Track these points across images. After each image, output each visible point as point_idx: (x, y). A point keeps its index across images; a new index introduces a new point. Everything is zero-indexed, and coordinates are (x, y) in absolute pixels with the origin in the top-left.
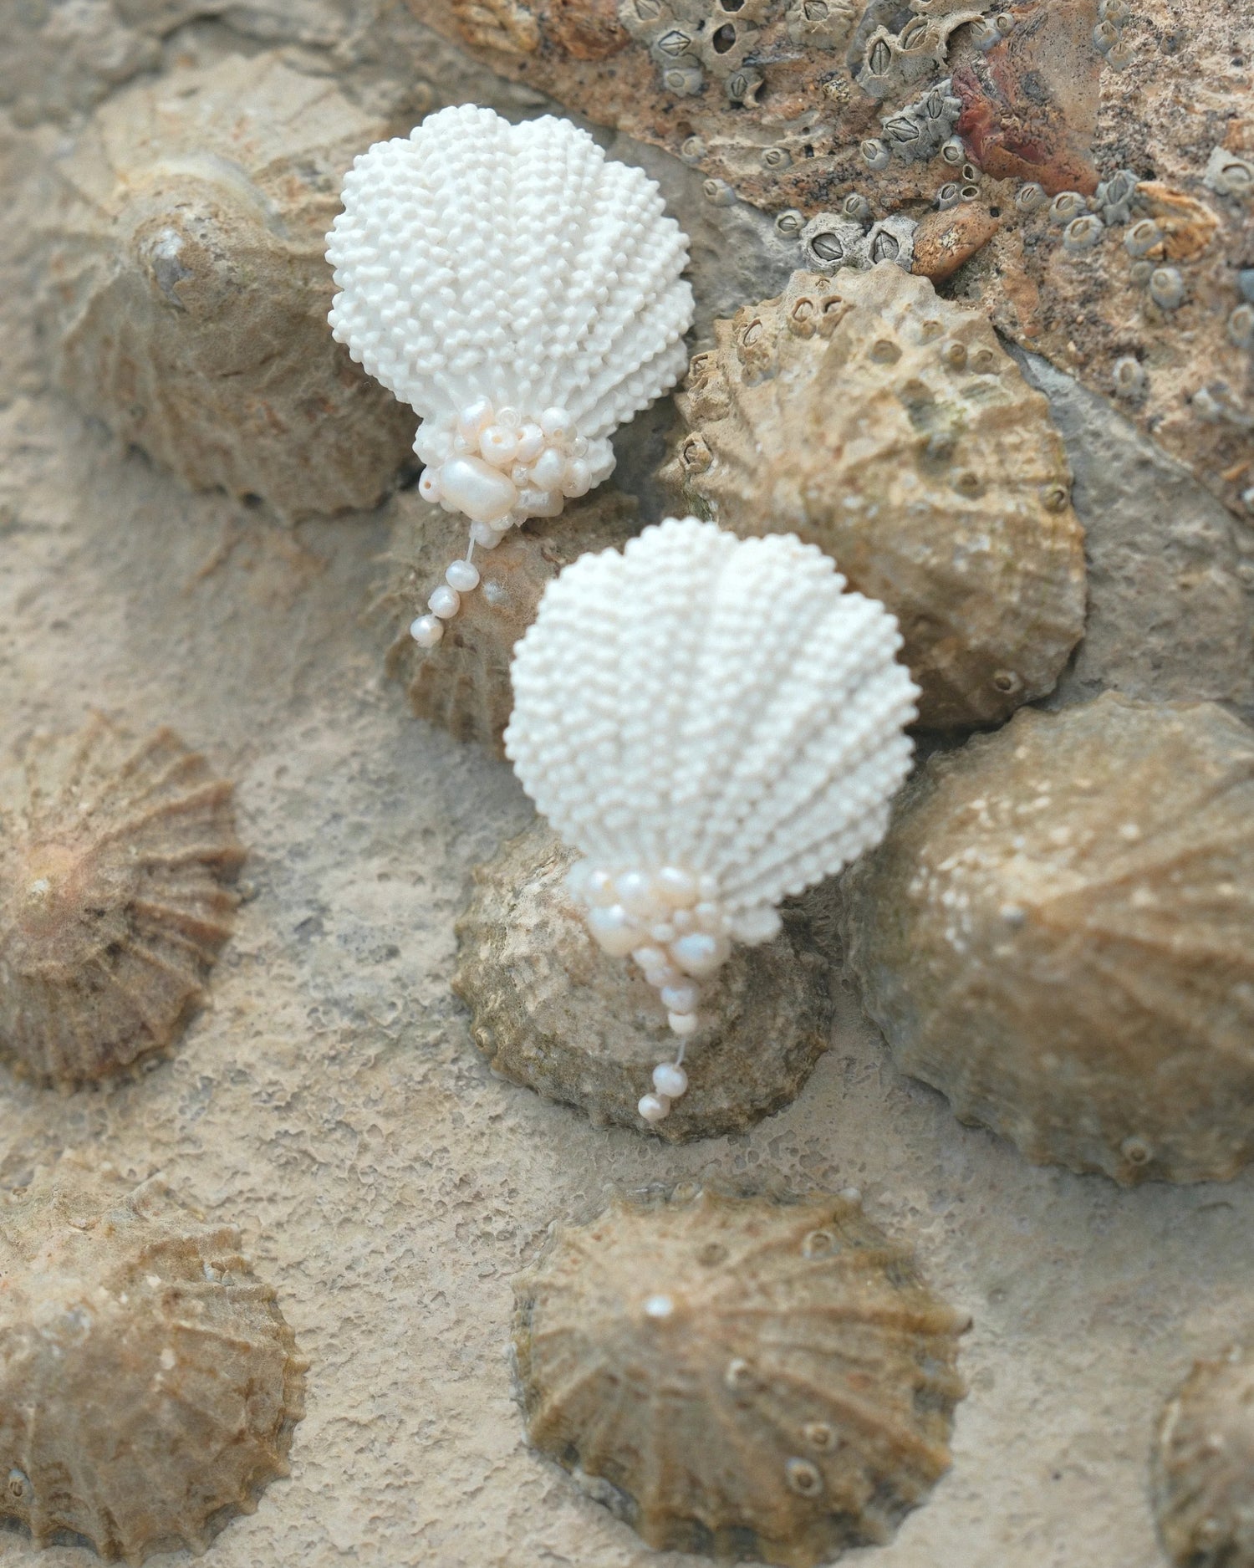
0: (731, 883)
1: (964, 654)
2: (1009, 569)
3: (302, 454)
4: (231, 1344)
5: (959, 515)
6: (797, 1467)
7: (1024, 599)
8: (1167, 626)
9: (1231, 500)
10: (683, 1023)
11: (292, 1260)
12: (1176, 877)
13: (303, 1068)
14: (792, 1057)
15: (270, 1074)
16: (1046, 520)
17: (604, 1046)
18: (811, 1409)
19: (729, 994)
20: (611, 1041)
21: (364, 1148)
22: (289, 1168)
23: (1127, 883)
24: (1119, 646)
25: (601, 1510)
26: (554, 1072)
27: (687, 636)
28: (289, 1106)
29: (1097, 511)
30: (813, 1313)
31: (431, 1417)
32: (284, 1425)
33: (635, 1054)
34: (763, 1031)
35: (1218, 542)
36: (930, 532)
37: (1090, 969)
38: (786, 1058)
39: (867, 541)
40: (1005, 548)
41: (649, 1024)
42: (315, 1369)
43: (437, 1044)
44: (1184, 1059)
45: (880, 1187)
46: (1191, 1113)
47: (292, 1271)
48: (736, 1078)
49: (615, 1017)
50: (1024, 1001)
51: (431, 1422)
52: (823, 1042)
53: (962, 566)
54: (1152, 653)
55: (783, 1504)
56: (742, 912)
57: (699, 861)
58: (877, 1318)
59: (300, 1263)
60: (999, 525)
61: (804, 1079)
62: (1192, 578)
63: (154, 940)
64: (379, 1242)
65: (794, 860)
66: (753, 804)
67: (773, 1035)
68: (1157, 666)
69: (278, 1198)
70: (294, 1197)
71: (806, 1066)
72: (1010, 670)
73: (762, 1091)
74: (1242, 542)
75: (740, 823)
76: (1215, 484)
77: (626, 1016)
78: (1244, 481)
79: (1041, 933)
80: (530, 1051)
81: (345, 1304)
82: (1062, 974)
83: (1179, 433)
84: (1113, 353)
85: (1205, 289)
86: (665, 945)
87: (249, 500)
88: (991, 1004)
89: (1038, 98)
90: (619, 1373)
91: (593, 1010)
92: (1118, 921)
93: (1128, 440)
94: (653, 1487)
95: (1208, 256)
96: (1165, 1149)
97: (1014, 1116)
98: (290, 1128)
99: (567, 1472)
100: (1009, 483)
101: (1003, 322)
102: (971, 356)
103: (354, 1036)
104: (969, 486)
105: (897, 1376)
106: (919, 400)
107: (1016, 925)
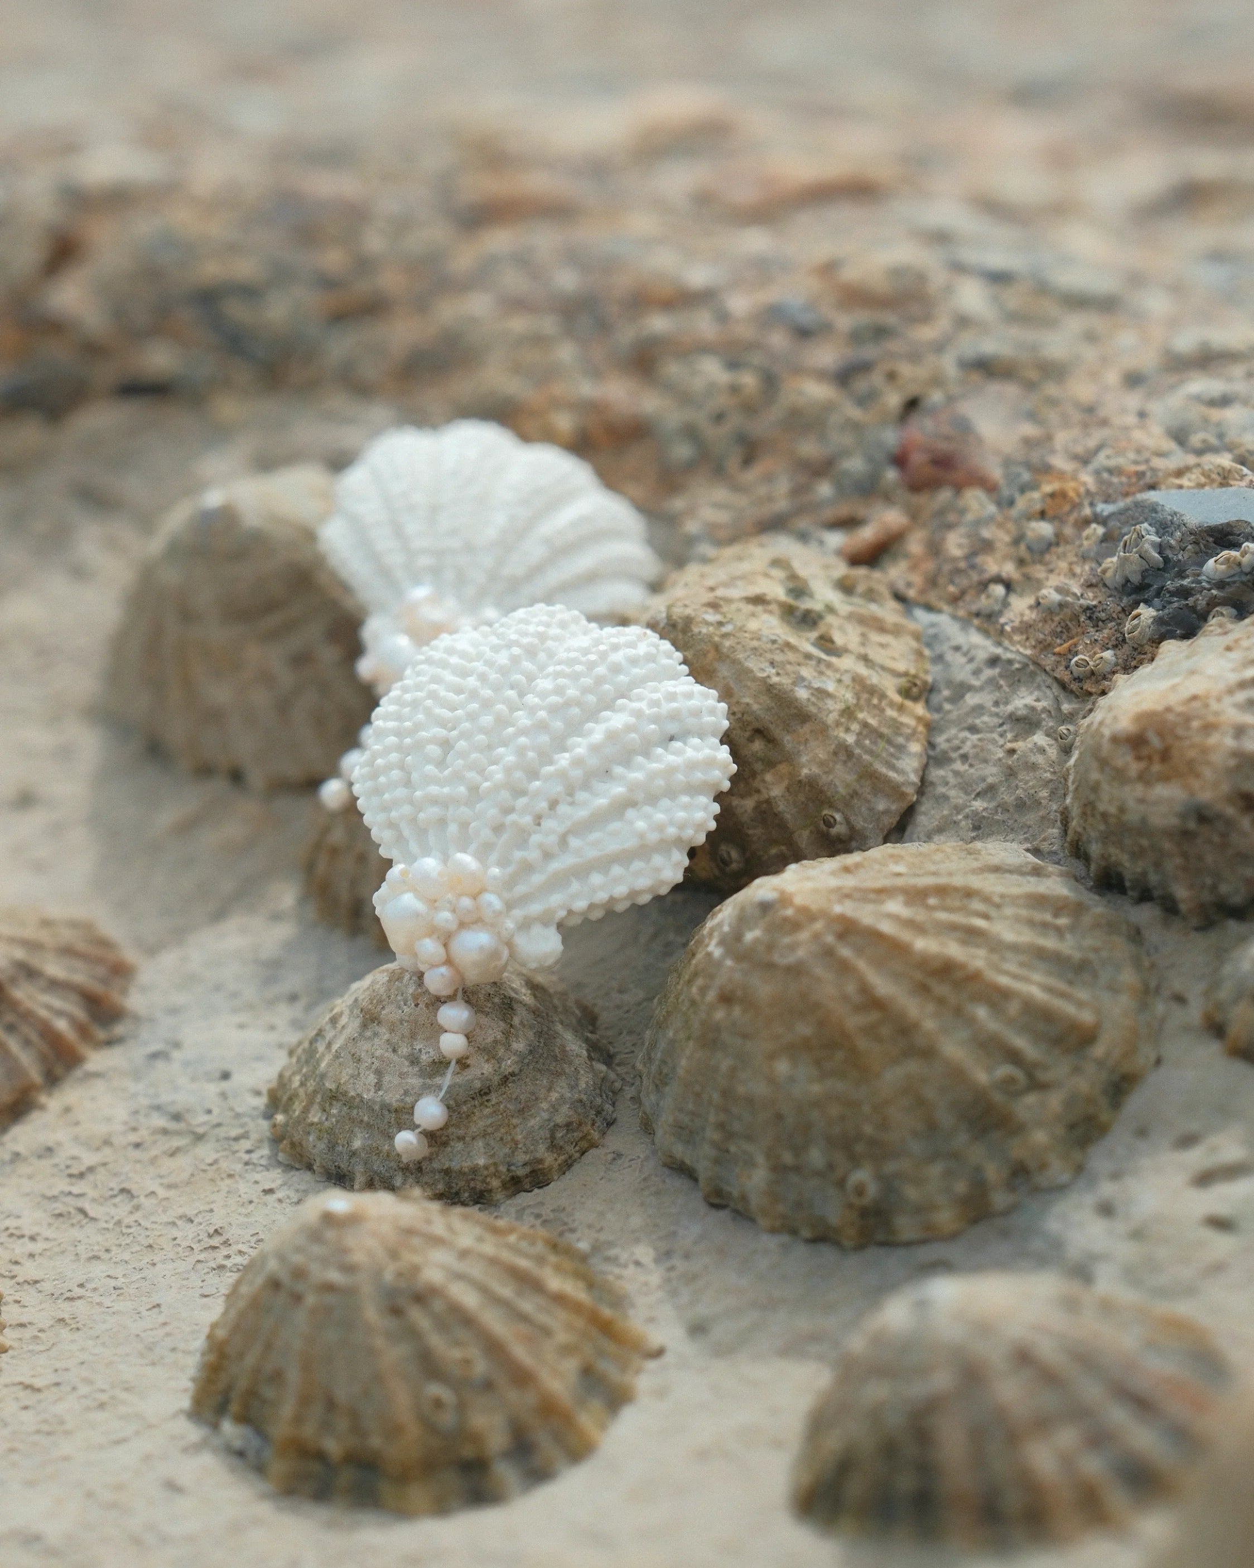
0: (521, 889)
1: (796, 785)
2: (848, 713)
3: (283, 707)
5: (808, 656)
6: (436, 1390)
7: (858, 743)
8: (990, 790)
9: (1061, 673)
10: (452, 1043)
11: (29, 1278)
12: (932, 901)
13: (107, 1151)
14: (559, 1135)
15: (75, 1151)
16: (897, 698)
17: (378, 1086)
18: (462, 1335)
19: (508, 1047)
20: (387, 1078)
21: (137, 1208)
22: (61, 1219)
23: (883, 893)
24: (946, 812)
25: (235, 1460)
26: (330, 1132)
27: (527, 665)
28: (81, 1175)
29: (947, 706)
30: (493, 1262)
31: (104, 1387)
33: (406, 1093)
34: (535, 1098)
35: (1044, 710)
36: (779, 657)
37: (828, 953)
38: (552, 1133)
39: (717, 647)
40: (849, 696)
41: (425, 1059)
42: (10, 1352)
43: (236, 1139)
44: (913, 1067)
45: (610, 1244)
46: (916, 1135)
47: (26, 1287)
48: (498, 1135)
49: (394, 1051)
50: (764, 989)
51: (103, 1391)
52: (596, 1135)
53: (802, 694)
54: (975, 816)
55: (413, 1431)
56: (525, 925)
57: (494, 857)
58: (560, 1299)
59: (36, 1282)
60: (847, 679)
61: (567, 1165)
62: (1020, 745)
63: (11, 1030)
64: (119, 1272)
65: (581, 872)
66: (553, 804)
67: (544, 1105)
68: (976, 828)
69: (38, 1238)
70: (55, 1240)
71: (570, 1149)
72: (838, 810)
73: (521, 1157)
74: (1066, 707)
75: (538, 820)
76: (1048, 661)
77: (404, 1050)
78: (1072, 652)
79: (789, 912)
80: (315, 1116)
81: (65, 1309)
82: (801, 953)
83: (1025, 628)
84: (984, 586)
85: (1068, 531)
86: (446, 940)
87: (236, 776)
88: (737, 1011)
89: (964, 428)
90: (285, 1278)
91: (377, 1047)
92: (866, 915)
93: (982, 645)
94: (287, 1410)
95: (1076, 506)
96: (888, 1184)
97: (750, 1163)
98: (76, 1190)
99: (215, 1426)
100: (865, 659)
101: (901, 586)
102: (861, 588)
103: (165, 1132)
104: (825, 642)
105: (566, 1350)
106: (799, 589)
107: (765, 907)
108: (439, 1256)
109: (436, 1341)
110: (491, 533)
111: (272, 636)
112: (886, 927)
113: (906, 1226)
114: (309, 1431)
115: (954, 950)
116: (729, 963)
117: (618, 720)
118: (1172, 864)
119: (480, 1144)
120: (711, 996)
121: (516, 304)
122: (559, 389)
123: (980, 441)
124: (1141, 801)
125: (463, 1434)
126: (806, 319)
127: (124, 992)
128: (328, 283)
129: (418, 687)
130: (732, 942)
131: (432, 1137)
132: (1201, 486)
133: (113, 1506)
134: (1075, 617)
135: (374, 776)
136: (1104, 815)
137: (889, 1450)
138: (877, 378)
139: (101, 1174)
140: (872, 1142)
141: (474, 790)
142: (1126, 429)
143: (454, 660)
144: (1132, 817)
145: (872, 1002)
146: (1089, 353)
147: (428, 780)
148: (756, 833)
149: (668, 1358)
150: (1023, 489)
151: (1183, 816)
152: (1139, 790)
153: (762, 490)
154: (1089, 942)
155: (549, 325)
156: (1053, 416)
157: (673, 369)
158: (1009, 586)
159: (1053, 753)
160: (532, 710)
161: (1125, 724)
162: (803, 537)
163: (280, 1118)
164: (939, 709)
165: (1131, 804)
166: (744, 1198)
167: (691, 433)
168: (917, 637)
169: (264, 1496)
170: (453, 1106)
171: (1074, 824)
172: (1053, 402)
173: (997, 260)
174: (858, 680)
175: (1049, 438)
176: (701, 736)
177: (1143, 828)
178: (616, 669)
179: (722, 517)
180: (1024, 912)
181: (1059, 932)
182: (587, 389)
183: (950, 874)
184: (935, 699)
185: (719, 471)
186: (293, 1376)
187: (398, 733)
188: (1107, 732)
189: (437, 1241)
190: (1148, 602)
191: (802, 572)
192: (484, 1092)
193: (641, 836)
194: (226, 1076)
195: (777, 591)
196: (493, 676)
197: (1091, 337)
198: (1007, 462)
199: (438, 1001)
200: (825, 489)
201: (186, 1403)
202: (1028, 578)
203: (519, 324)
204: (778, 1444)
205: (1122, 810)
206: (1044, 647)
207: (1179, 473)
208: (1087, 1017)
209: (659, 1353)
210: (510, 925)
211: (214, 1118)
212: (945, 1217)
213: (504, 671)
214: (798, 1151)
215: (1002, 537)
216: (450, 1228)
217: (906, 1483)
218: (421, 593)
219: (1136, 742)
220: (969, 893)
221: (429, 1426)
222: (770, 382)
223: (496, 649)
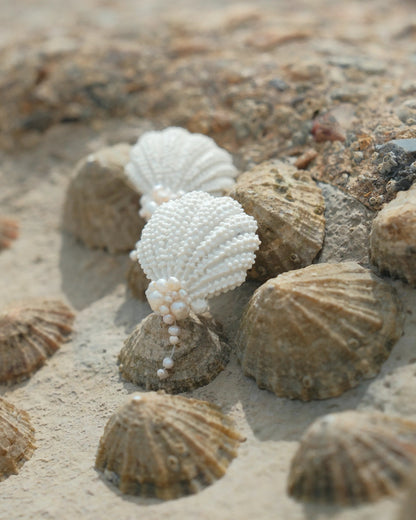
0: (192, 288)
1: (282, 246)
2: (297, 221)
3: (118, 226)
4: (12, 426)
5: (283, 203)
6: (172, 458)
7: (301, 230)
8: (345, 245)
9: (367, 203)
10: (173, 339)
11: (43, 423)
12: (325, 285)
13: (67, 379)
14: (211, 367)
15: (57, 379)
16: (314, 215)
17: (151, 354)
18: (179, 439)
19: (192, 339)
20: (154, 352)
21: (77, 398)
22: (53, 403)
23: (309, 283)
24: (332, 252)
25: (109, 483)
26: (137, 370)
27: (191, 212)
28: (59, 388)
29: (331, 216)
30: (189, 413)
31: (67, 460)
32: (21, 459)
33: (160, 356)
34: (202, 356)
35: (362, 216)
36: (273, 204)
37: (292, 305)
38: (208, 367)
39: (253, 202)
40: (298, 215)
41: (165, 345)
42: (39, 449)
43: (109, 373)
44: (321, 341)
45: (228, 404)
46: (323, 363)
47: (43, 426)
48: (191, 369)
49: (156, 342)
50: (272, 318)
52: (223, 366)
53: (282, 215)
54: (341, 253)
55: (165, 472)
56: (194, 299)
57: (183, 277)
58: (211, 425)
59: (46, 425)
60: (297, 209)
61: (214, 377)
62: (354, 228)
63: (35, 340)
64: (72, 420)
65: (212, 281)
66: (201, 259)
67: (205, 358)
68: (342, 257)
69: (46, 409)
70: (51, 410)
72: (296, 253)
73: (199, 375)
74: (369, 215)
75: (196, 264)
76: (362, 199)
77: (159, 342)
78: (370, 196)
79: (278, 292)
80: (132, 365)
81: (55, 434)
82: (283, 305)
83: (355, 189)
84: (341, 174)
85: (368, 154)
86: (169, 305)
87: (105, 249)
88: (264, 324)
89: (333, 121)
90: (121, 422)
91: (149, 342)
92: (303, 291)
93: (341, 194)
94: (125, 466)
95: (370, 146)
96: (316, 380)
97: (272, 375)
98: (58, 392)
99: (103, 472)
100: (303, 202)
101: (315, 175)
102: (301, 177)
103: (85, 371)
104: (289, 197)
105: (214, 442)
106: (280, 179)
107: (271, 290)
108: (171, 413)
109: (170, 441)
110: (180, 166)
111: (114, 202)
112: (310, 295)
113: (323, 394)
114: (132, 473)
115: (333, 301)
116: (260, 309)
117: (220, 229)
118: (405, 267)
119: (185, 372)
120: (255, 320)
121: (188, 85)
122: (202, 113)
123: (338, 125)
124: (392, 247)
125: (181, 472)
126: (281, 85)
127: (72, 324)
128: (128, 81)
129: (156, 222)
130: (261, 302)
131: (169, 370)
132: (409, 137)
133: (71, 500)
134: (370, 184)
135: (143, 252)
136: (382, 252)
137: (316, 473)
138: (305, 104)
139: (66, 387)
140: (310, 367)
141: (175, 255)
142: (386, 118)
143: (167, 212)
144: (390, 252)
145: (307, 320)
146: (374, 91)
147: (160, 253)
148: (270, 262)
149: (247, 442)
150: (353, 141)
151: (407, 251)
152: (392, 243)
153: (269, 145)
154: (379, 295)
155: (199, 91)
156: (363, 115)
157: (238, 105)
158: (349, 174)
159: (365, 230)
160: (192, 228)
161: (385, 222)
162: (283, 160)
163: (121, 365)
164: (328, 217)
165: (389, 248)
166: (271, 386)
167: (246, 126)
168: (320, 193)
169: (119, 495)
170: (175, 360)
171: (373, 254)
172: (362, 109)
173: (344, 61)
174: (300, 209)
175: (361, 122)
176: (249, 232)
177: (394, 256)
178: (219, 212)
179: (257, 154)
180: (356, 286)
181: (368, 292)
182: (212, 113)
183: (332, 275)
184: (327, 213)
185: (255, 139)
186: (126, 455)
187: (151, 238)
188: (380, 224)
189: (170, 408)
190: (394, 179)
191: (281, 173)
192: (185, 355)
193: (231, 267)
194: (105, 351)
195: (272, 181)
196: (180, 217)
197: (375, 85)
198: (348, 131)
199: (168, 326)
200: (289, 143)
201: (93, 464)
202: (355, 171)
203: (190, 91)
204: (283, 470)
205: (387, 250)
206: (361, 195)
207: (403, 133)
208: (378, 321)
209: (245, 440)
210: (189, 299)
211: (101, 366)
212: (335, 390)
213: (183, 215)
214: (287, 370)
215: (346, 157)
216: (174, 403)
217: (322, 484)
218: (158, 187)
219: (389, 228)
220: (338, 281)
221: (170, 470)
222: (270, 108)
223: (180, 208)
